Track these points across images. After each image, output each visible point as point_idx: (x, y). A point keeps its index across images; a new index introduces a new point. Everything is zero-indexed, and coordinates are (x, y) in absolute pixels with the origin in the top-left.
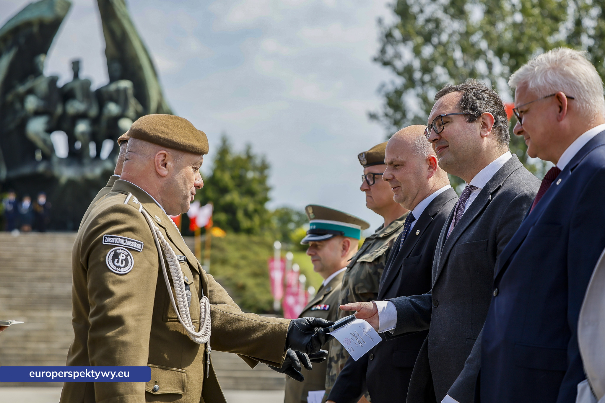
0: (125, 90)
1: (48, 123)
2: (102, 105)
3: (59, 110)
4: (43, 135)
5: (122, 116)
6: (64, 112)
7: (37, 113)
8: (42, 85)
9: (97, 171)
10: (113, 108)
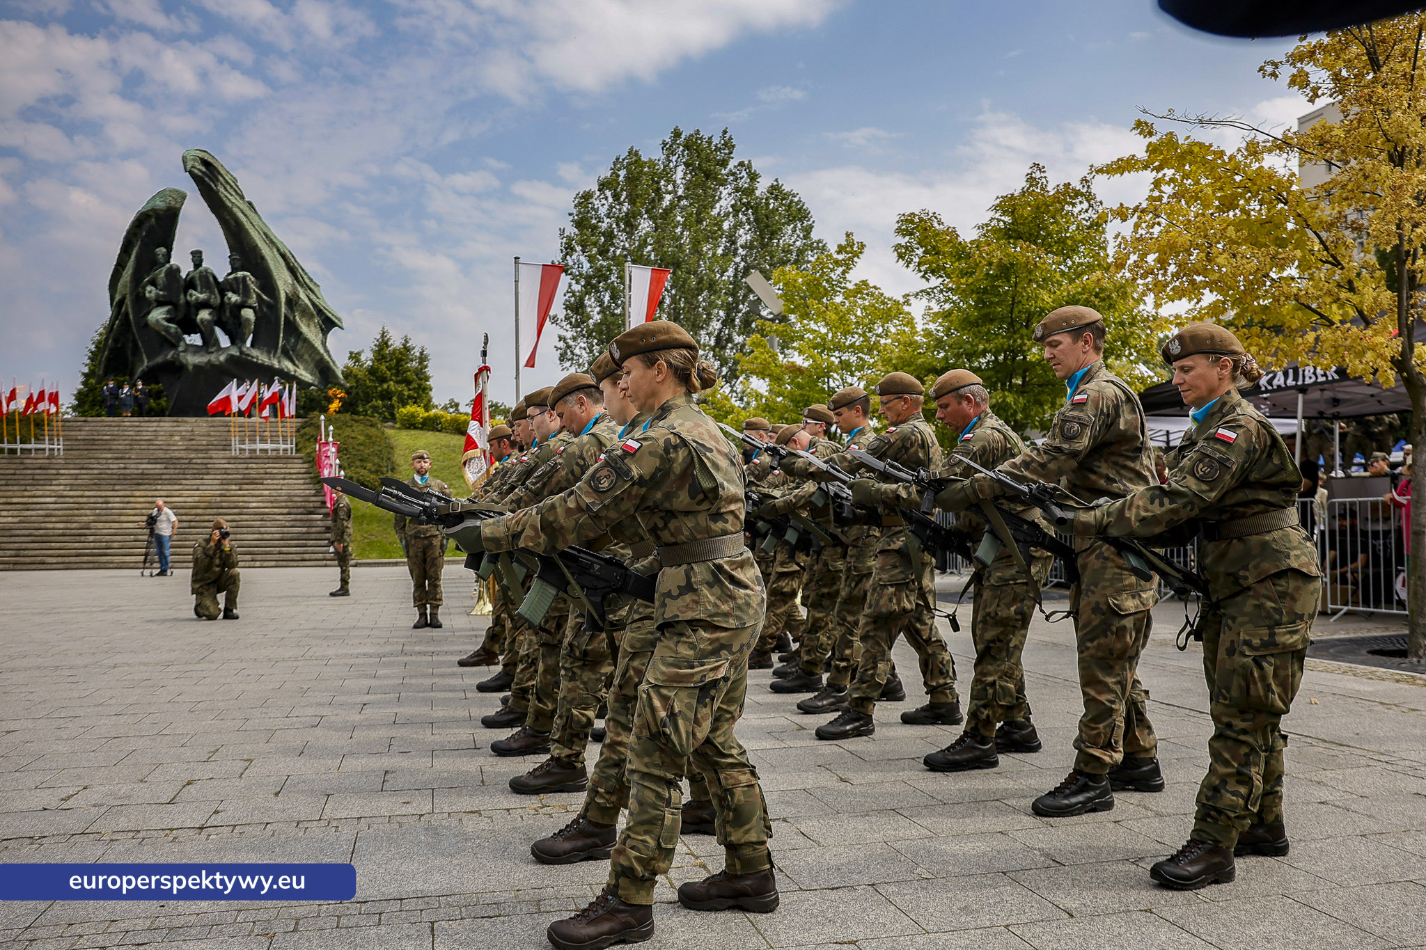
0: (244, 278)
1: (168, 312)
2: (222, 295)
3: (182, 301)
4: (166, 323)
5: (243, 305)
6: (187, 303)
7: (160, 303)
8: (161, 274)
9: (222, 358)
10: (234, 298)
